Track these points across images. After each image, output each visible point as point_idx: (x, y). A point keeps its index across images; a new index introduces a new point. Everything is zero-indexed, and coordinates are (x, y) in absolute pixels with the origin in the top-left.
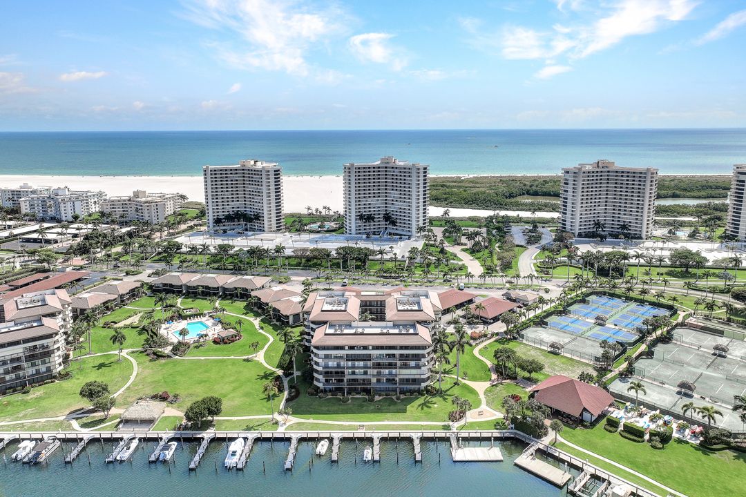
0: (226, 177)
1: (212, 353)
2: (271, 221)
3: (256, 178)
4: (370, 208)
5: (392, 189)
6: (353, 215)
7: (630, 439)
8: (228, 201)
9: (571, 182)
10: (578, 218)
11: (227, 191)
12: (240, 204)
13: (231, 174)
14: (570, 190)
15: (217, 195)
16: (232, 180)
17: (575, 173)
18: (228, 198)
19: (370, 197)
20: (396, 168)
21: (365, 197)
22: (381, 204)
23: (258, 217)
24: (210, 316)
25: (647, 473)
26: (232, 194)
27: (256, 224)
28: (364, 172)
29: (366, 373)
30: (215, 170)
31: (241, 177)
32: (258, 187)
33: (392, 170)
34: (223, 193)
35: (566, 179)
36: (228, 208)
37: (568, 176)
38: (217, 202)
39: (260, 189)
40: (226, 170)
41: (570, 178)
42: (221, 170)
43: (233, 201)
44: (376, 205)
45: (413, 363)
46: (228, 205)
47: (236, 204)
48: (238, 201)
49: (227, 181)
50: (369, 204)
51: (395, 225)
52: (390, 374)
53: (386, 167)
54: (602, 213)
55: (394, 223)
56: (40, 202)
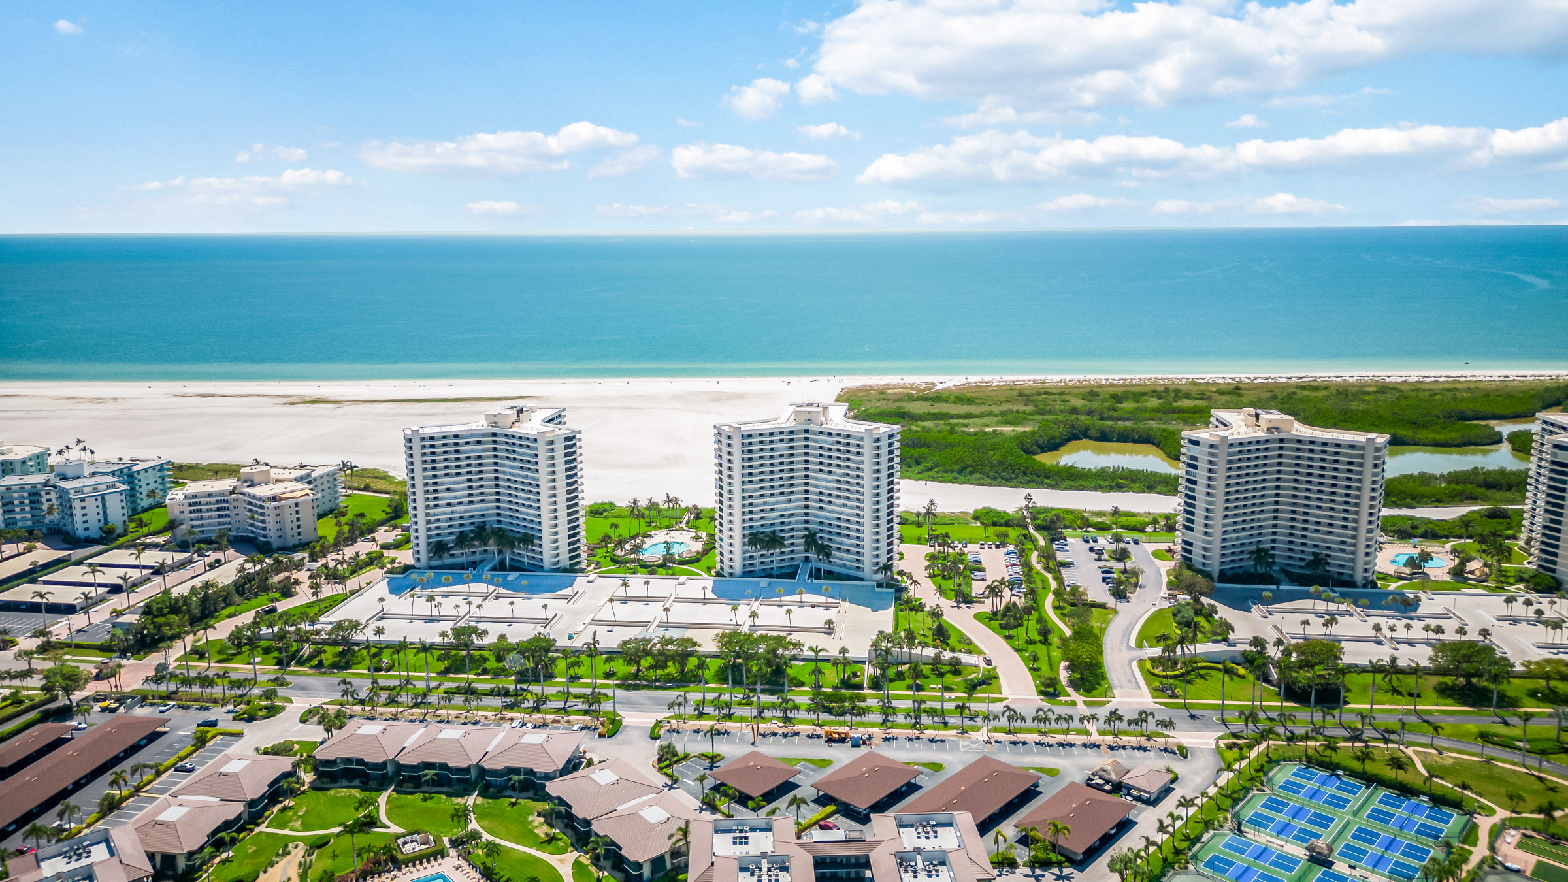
0: (456, 451)
2: (557, 547)
3: (524, 454)
4: (772, 517)
6: (738, 534)
8: (460, 504)
10: (1217, 540)
12: (488, 508)
13: (468, 443)
15: (436, 490)
16: (468, 458)
17: (1211, 446)
19: (772, 495)
20: (830, 433)
21: (762, 496)
22: (797, 507)
23: (528, 538)
24: (461, 854)
26: (471, 487)
27: (524, 552)
28: (761, 442)
30: (433, 438)
31: (488, 449)
32: (530, 474)
33: (821, 437)
38: (437, 505)
39: (533, 478)
40: (456, 436)
41: (1201, 455)
42: (445, 438)
43: (471, 502)
44: (785, 509)
47: (479, 509)
48: (482, 501)
49: (457, 459)
50: (772, 510)
51: (828, 554)
53: (807, 432)
55: (824, 549)
56: (26, 494)
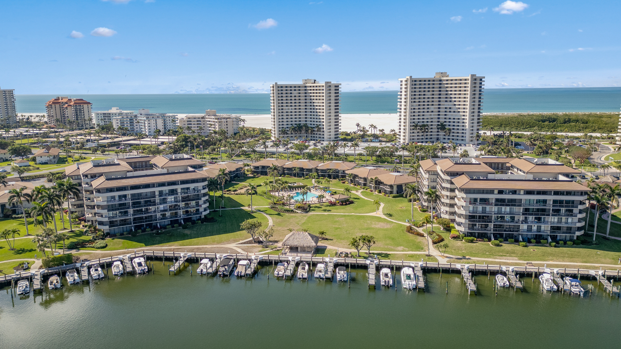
0: (291, 93)
2: (330, 132)
3: (318, 93)
4: (423, 119)
5: (446, 101)
6: (408, 124)
8: (291, 115)
11: (291, 106)
12: (301, 118)
13: (295, 90)
15: (282, 109)
16: (295, 96)
18: (291, 112)
19: (424, 108)
20: (452, 80)
21: (419, 109)
22: (434, 115)
26: (296, 109)
27: (318, 135)
28: (420, 84)
30: (282, 87)
31: (303, 93)
32: (319, 101)
33: (447, 82)
34: (287, 108)
36: (291, 122)
38: (282, 115)
39: (321, 103)
42: (286, 87)
43: (296, 115)
44: (429, 116)
46: (291, 118)
48: (300, 115)
49: (291, 97)
50: (423, 115)
53: (441, 81)
56: (129, 120)
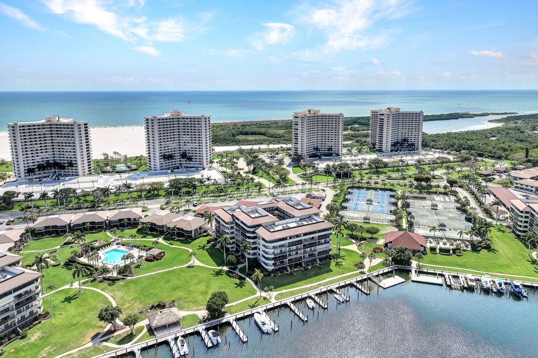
0: (35, 132)
1: (155, 268)
2: (84, 166)
4: (168, 149)
5: (184, 135)
6: (158, 155)
7: (446, 255)
8: (37, 153)
9: (300, 124)
10: (304, 146)
11: (36, 144)
12: (49, 155)
13: (39, 129)
14: (300, 129)
15: (26, 148)
16: (40, 135)
17: (302, 117)
18: (37, 150)
19: (168, 141)
20: (187, 118)
21: (164, 141)
22: (176, 146)
23: (71, 164)
24: (117, 244)
25: (468, 268)
26: (41, 147)
27: (70, 170)
28: (163, 122)
29: (297, 253)
30: (23, 126)
31: (48, 131)
32: (72, 139)
33: (184, 120)
34: (32, 146)
35: (296, 122)
36: (38, 159)
37: (297, 120)
38: (27, 154)
39: (74, 140)
40: (34, 126)
41: (299, 121)
42: (29, 126)
43: (42, 152)
44: (172, 146)
45: (323, 241)
46: (37, 156)
47: (46, 155)
48: (47, 152)
49: (35, 135)
50: (168, 146)
51: (191, 161)
52: (311, 250)
53: (178, 118)
54: (317, 141)
55: (190, 159)
